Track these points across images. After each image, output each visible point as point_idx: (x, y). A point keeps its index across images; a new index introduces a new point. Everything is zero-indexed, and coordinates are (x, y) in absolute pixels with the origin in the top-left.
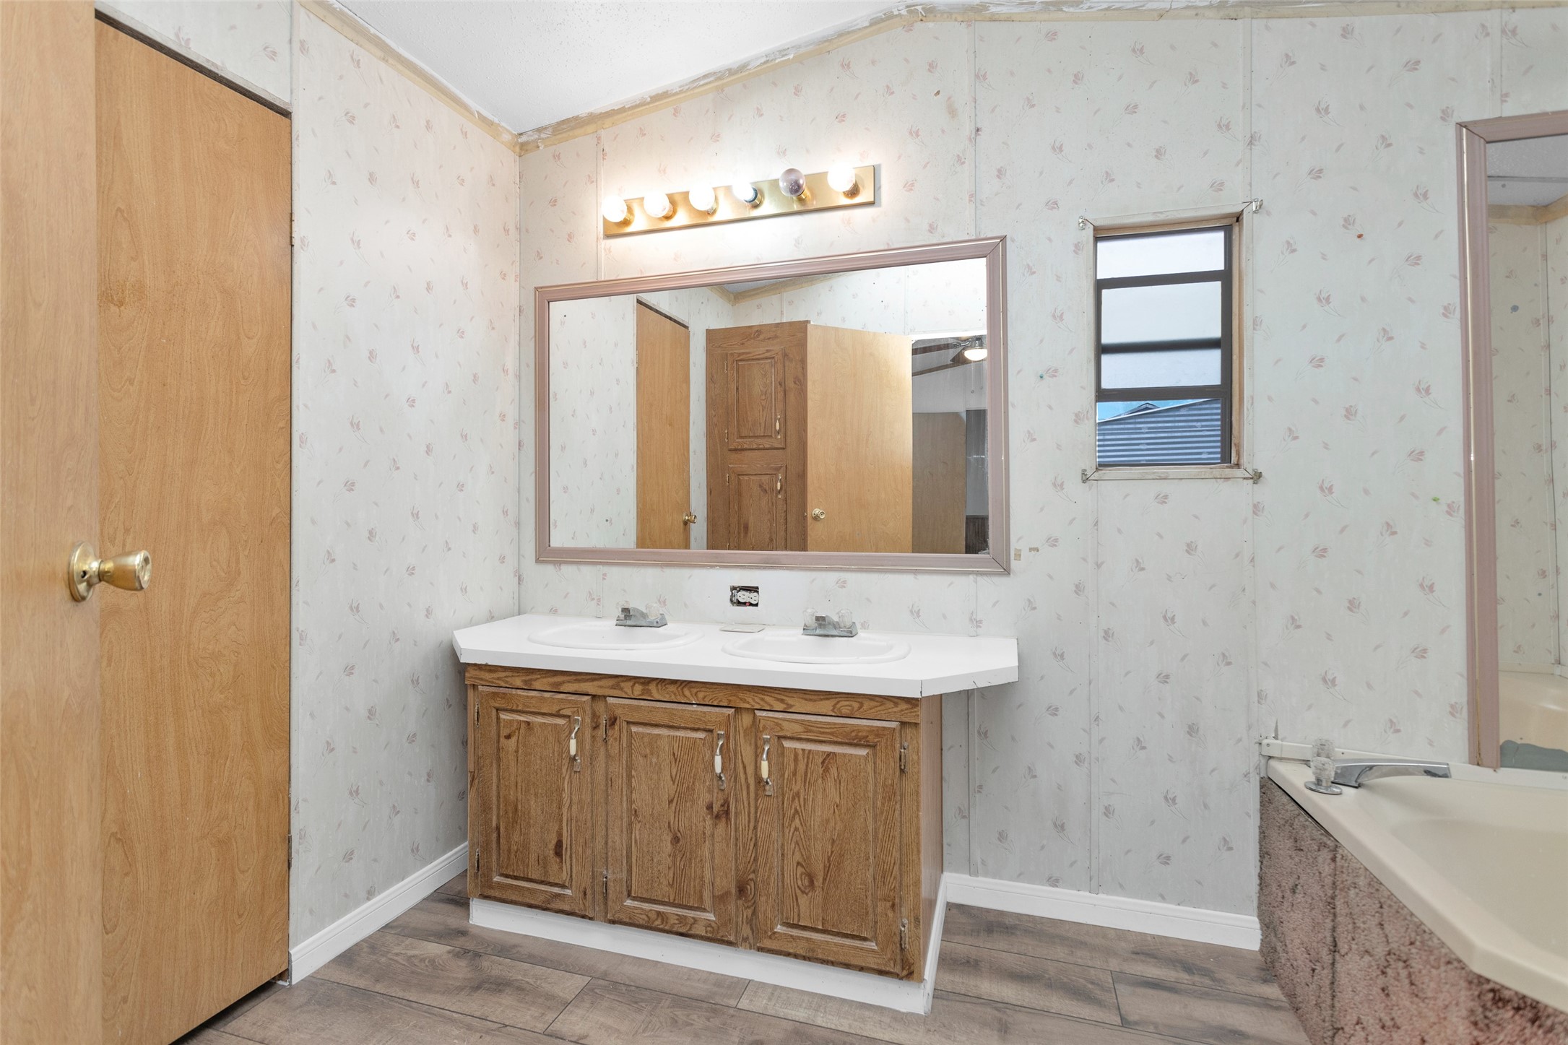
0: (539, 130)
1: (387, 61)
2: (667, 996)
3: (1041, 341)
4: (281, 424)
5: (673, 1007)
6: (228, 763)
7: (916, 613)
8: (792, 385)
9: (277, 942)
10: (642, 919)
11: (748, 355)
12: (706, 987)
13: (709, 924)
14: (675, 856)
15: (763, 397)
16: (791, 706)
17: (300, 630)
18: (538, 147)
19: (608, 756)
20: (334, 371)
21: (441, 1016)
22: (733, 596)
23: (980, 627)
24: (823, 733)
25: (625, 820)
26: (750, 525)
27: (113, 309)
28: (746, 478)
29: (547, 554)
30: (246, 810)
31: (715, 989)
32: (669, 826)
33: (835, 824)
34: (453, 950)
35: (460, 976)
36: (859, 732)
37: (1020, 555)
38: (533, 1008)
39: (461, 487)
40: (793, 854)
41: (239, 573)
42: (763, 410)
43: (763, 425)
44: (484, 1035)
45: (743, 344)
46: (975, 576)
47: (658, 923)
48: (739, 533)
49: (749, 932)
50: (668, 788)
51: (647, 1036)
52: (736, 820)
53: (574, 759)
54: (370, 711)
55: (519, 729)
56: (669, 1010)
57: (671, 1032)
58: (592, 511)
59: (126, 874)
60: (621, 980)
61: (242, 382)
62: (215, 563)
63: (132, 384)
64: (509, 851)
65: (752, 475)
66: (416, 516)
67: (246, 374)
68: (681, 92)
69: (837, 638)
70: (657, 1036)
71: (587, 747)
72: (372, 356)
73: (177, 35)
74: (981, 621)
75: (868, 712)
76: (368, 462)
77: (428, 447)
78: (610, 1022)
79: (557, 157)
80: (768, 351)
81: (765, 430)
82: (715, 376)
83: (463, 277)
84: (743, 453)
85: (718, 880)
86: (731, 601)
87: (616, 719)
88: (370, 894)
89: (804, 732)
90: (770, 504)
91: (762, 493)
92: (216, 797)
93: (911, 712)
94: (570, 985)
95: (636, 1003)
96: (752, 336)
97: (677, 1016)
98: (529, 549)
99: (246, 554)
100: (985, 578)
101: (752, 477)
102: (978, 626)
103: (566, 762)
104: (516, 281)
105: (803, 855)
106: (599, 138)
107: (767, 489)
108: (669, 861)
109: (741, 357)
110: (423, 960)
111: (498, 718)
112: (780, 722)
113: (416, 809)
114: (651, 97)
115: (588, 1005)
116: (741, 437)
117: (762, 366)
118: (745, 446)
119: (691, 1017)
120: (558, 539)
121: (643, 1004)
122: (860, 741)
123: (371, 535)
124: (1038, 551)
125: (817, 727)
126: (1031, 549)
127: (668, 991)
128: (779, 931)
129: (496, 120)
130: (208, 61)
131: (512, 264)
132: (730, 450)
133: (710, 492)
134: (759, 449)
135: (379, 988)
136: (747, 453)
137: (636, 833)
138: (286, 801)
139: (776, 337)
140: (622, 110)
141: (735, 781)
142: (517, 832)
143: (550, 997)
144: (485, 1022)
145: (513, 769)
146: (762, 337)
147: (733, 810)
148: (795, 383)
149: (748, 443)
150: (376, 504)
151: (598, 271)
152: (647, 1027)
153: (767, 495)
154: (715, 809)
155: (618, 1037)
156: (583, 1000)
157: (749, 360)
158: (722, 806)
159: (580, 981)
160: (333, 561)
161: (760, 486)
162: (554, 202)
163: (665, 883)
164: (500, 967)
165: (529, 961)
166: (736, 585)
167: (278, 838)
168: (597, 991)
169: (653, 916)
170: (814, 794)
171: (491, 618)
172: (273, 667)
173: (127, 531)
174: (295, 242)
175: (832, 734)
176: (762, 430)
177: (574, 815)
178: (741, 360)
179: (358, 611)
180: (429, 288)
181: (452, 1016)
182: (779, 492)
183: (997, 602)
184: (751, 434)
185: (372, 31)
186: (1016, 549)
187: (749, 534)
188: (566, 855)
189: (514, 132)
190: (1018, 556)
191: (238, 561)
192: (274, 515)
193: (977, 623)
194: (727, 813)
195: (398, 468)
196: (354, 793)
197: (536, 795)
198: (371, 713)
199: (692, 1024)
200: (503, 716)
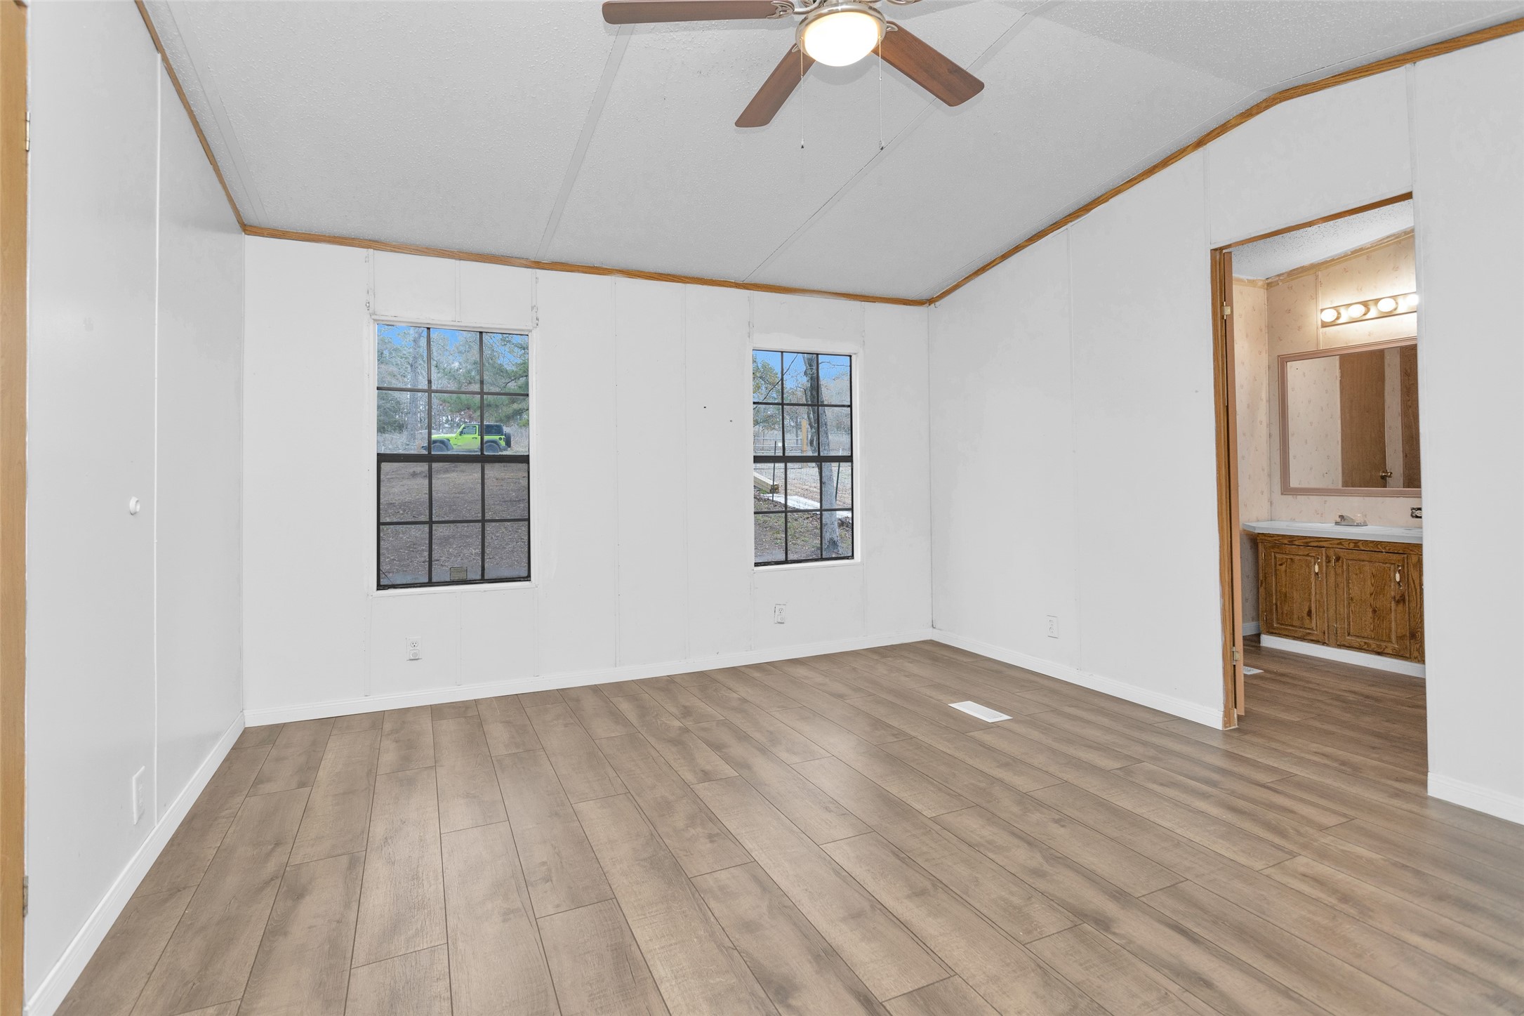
10: (1356, 645)
13: (1394, 649)
14: (1374, 619)
19: (1336, 574)
22: (1412, 513)
25: (1346, 602)
29: (1286, 489)
32: (1371, 605)
47: (1365, 647)
49: (1418, 654)
50: (1369, 588)
52: (1409, 604)
53: (1317, 574)
55: (1287, 562)
64: (1282, 613)
68: (1372, 247)
71: (1324, 569)
79: (1290, 288)
85: (1399, 630)
86: (1412, 516)
87: (1340, 558)
98: (1277, 487)
103: (1313, 576)
106: (1317, 276)
108: (1371, 620)
111: (1275, 557)
114: (1352, 252)
120: (1294, 483)
137: (1352, 608)
141: (1408, 586)
142: (1287, 606)
145: (1284, 579)
147: (1407, 598)
151: (1318, 345)
154: (1397, 599)
158: (1401, 597)
162: (1289, 311)
163: (1369, 630)
166: (1415, 507)
169: (1363, 644)
177: (1317, 599)
188: (1314, 616)
194: (1404, 600)
197: (1296, 590)
200: (1278, 556)
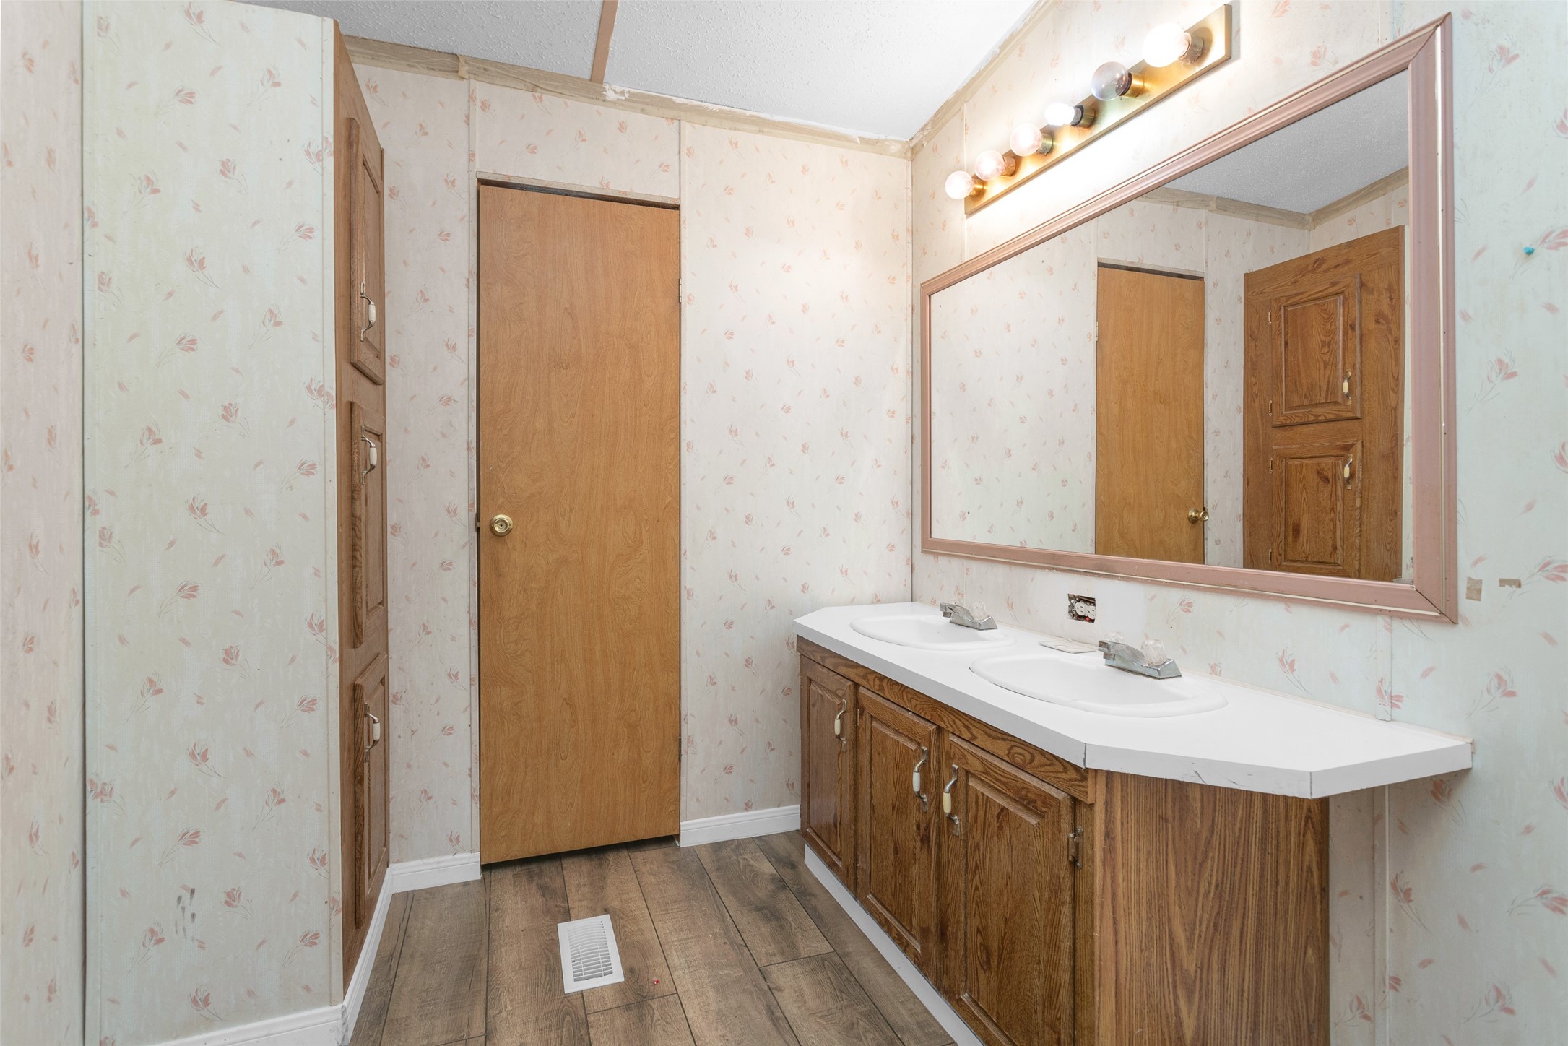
0: (923, 129)
1: (763, 132)
2: (870, 1003)
3: (1530, 185)
4: (672, 436)
5: (864, 1016)
6: (635, 672)
7: (1289, 665)
8: (1373, 325)
9: (671, 811)
11: (1301, 297)
12: (909, 1020)
15: (1326, 350)
16: (975, 738)
17: (688, 589)
18: (923, 145)
20: (715, 392)
21: (722, 915)
23: (1398, 707)
24: (998, 780)
26: (1302, 525)
27: (563, 371)
28: (1297, 462)
30: (648, 709)
31: (915, 1027)
33: (1008, 900)
34: (775, 875)
35: (759, 895)
36: (1028, 792)
37: (1479, 591)
38: (773, 946)
39: (840, 480)
40: (974, 916)
41: (642, 543)
42: (1325, 367)
43: (1324, 388)
44: (728, 943)
45: (1295, 282)
46: (1388, 620)
48: (1286, 537)
51: (818, 1023)
54: (747, 661)
56: (858, 1016)
57: (839, 1033)
58: (1019, 504)
59: (573, 727)
60: (852, 967)
61: (644, 408)
62: (625, 534)
63: (573, 417)
65: (1306, 458)
66: (791, 505)
67: (646, 402)
69: (1141, 677)
70: (825, 1028)
72: (748, 375)
73: (601, 183)
74: (1399, 698)
75: (1039, 769)
76: (745, 461)
77: (803, 446)
78: (808, 992)
80: (1334, 284)
81: (1327, 395)
82: (1256, 331)
83: (843, 292)
84: (1295, 429)
88: (748, 807)
89: (983, 773)
90: (1333, 499)
91: (1321, 483)
92: (627, 695)
93: (1080, 786)
94: (815, 944)
95: (841, 992)
96: (1310, 268)
97: (858, 1024)
99: (647, 529)
100: (1407, 623)
101: (1306, 461)
102: (1393, 706)
104: (908, 281)
105: (981, 922)
107: (1330, 477)
109: (1293, 300)
110: (752, 871)
112: (966, 753)
113: (791, 752)
115: (808, 969)
116: (1291, 408)
117: (1325, 307)
118: (1297, 420)
119: (868, 1034)
121: (845, 997)
122: (1029, 804)
123: (748, 519)
124: (1519, 586)
125: (994, 772)
126: (1503, 582)
127: (874, 1001)
128: (964, 999)
129: (882, 137)
130: (620, 192)
131: (903, 266)
132: (1275, 427)
133: (1247, 482)
134: (1317, 422)
135: (713, 875)
136: (1300, 429)
138: (678, 712)
139: (1348, 262)
140: (979, 74)
143: (793, 946)
144: (738, 935)
146: (1325, 266)
148: (1377, 322)
149: (1301, 415)
150: (753, 495)
152: (827, 1016)
153: (1330, 486)
155: (799, 1007)
156: (808, 963)
157: (1304, 302)
159: (824, 947)
160: (715, 538)
161: (1318, 473)
164: (787, 904)
165: (809, 911)
167: (672, 737)
168: (826, 963)
170: (990, 853)
171: (877, 600)
172: (667, 612)
173: (571, 510)
174: (682, 300)
175: (1005, 784)
176: (1324, 395)
178: (1291, 305)
179: (736, 580)
180: (805, 309)
181: (727, 918)
182: (1348, 480)
183: (1431, 669)
184: (1306, 402)
185: (748, 113)
186: (1470, 579)
187: (1301, 539)
189: (904, 140)
190: (1475, 591)
191: (641, 534)
192: (667, 502)
193: (1395, 701)
195: (773, 465)
196: (733, 722)
198: (748, 663)
199: (861, 1040)
